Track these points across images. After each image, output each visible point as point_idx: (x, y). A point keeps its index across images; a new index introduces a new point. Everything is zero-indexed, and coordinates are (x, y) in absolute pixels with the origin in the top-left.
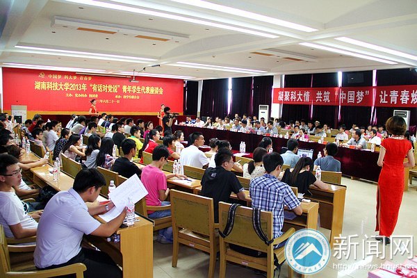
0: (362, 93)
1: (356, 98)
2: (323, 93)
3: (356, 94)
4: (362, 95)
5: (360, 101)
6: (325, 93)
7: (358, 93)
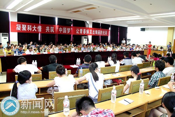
0: (69, 29)
1: (67, 31)
2: (50, 27)
3: (67, 29)
4: (69, 30)
5: (69, 32)
6: (51, 27)
7: (68, 29)
